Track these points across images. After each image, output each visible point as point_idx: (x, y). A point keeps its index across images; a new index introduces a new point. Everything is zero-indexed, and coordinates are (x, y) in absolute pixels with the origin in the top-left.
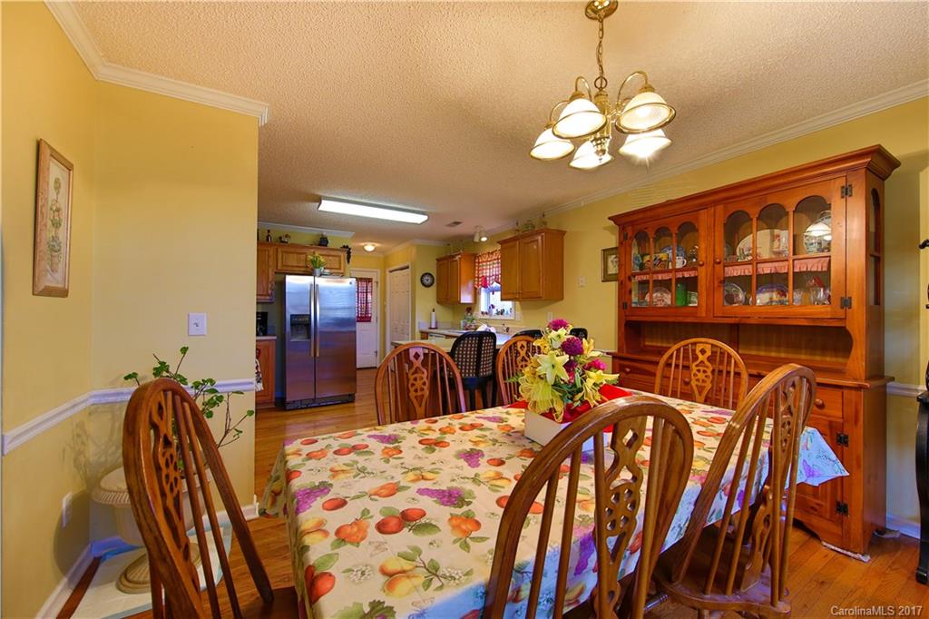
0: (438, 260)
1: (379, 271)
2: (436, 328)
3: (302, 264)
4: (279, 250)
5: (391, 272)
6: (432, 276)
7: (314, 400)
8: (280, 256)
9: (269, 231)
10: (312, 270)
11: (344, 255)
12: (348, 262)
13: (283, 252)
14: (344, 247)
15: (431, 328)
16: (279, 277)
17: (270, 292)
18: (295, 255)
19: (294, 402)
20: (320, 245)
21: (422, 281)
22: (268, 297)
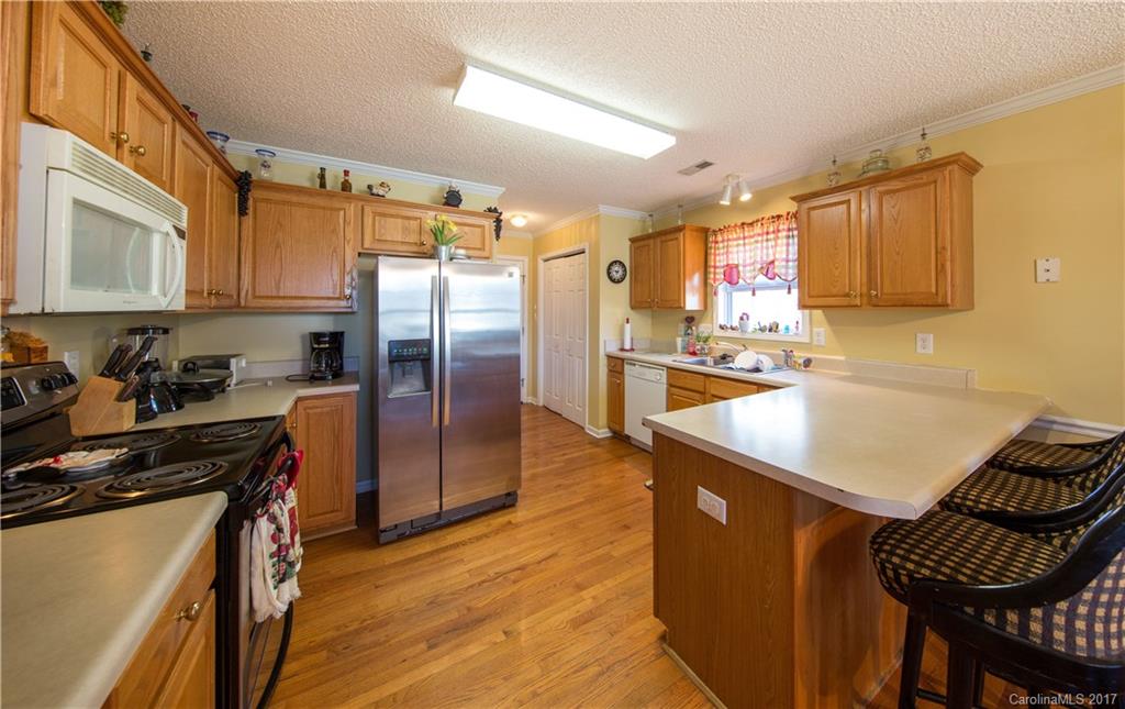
0: (633, 240)
1: (527, 260)
2: (632, 350)
3: (413, 238)
4: (368, 209)
5: (546, 260)
6: (624, 266)
7: (439, 515)
8: (368, 220)
9: (346, 173)
10: (435, 248)
11: (489, 224)
12: (498, 237)
13: (375, 214)
14: (490, 210)
15: (622, 350)
16: (367, 263)
17: (348, 292)
18: (400, 220)
19: (396, 526)
20: (447, 204)
21: (609, 273)
22: (343, 303)
